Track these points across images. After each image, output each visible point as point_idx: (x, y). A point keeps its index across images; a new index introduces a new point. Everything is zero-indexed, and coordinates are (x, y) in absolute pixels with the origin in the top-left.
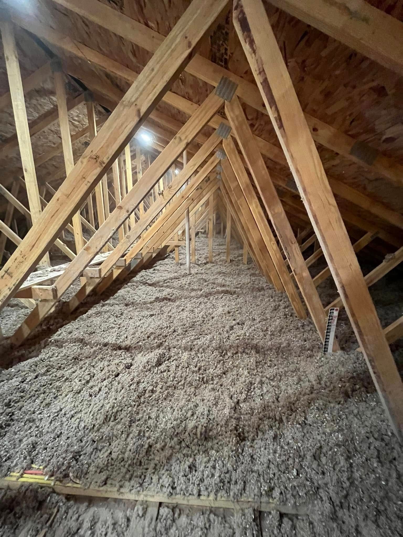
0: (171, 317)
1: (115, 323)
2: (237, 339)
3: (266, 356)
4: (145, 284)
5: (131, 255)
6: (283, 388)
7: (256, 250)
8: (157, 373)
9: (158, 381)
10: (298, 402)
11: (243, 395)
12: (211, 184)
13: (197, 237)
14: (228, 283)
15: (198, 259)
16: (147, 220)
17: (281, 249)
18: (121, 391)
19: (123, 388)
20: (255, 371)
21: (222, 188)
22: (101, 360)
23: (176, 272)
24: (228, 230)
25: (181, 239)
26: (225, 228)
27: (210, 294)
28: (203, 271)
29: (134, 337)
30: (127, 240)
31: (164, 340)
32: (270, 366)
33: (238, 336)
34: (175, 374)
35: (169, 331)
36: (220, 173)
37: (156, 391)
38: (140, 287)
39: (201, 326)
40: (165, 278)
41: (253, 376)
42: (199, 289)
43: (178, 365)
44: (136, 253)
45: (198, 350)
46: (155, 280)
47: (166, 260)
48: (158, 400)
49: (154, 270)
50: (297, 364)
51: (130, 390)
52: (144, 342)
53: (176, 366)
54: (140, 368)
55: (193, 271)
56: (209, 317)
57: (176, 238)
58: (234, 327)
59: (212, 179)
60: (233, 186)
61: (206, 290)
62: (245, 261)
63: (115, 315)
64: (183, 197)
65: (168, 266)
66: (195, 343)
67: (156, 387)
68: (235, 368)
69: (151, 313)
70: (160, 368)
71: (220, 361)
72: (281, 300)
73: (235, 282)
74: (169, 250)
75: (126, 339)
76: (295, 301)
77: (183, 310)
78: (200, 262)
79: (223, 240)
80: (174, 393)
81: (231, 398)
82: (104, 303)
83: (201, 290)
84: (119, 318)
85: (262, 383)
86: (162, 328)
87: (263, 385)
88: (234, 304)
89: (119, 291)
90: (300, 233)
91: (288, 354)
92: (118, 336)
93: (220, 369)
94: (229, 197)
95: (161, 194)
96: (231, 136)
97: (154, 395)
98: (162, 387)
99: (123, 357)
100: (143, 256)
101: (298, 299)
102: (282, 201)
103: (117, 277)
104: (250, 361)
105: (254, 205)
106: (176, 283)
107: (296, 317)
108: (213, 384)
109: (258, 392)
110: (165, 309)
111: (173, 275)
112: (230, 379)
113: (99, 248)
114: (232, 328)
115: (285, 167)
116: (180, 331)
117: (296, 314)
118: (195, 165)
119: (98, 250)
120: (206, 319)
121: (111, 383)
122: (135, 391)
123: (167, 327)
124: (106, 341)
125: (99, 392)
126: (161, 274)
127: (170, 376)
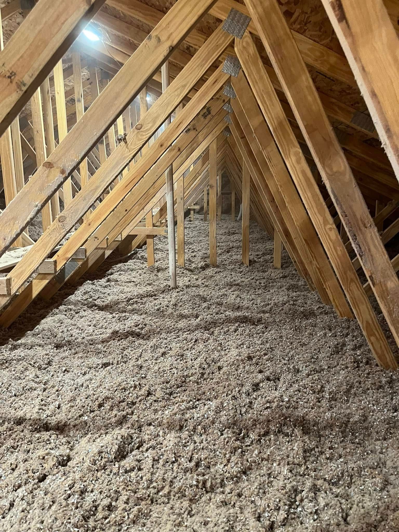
0: (141, 367)
1: (38, 380)
2: (267, 408)
3: (322, 439)
4: (91, 307)
5: (66, 252)
6: (356, 498)
7: (299, 242)
8: (117, 474)
9: (120, 489)
10: (383, 523)
11: (281, 512)
12: (212, 122)
13: (187, 219)
14: (246, 303)
15: (190, 260)
16: (97, 188)
17: (345, 239)
18: (50, 506)
19: (53, 502)
20: (303, 468)
21: (232, 127)
22: (12, 450)
23: (149, 284)
24: (245, 206)
25: (158, 224)
26: (238, 201)
27: (214, 323)
28: (199, 282)
29: (73, 407)
30: (60, 224)
31: (130, 411)
32: (330, 459)
33: (268, 402)
34: (152, 474)
35: (140, 393)
36: (229, 101)
37: (116, 508)
38: (82, 313)
39: (198, 383)
40: (129, 295)
41: (299, 477)
42: (192, 315)
43: (156, 458)
44: (75, 249)
45: (195, 429)
46: (110, 298)
47: (130, 262)
48: (120, 525)
49: (109, 281)
50: (381, 453)
51: (68, 505)
52: (92, 415)
53: (154, 460)
54: (86, 465)
55: (181, 282)
56: (214, 367)
57: (149, 221)
58: (261, 385)
59: (213, 112)
60: (254, 123)
61: (206, 316)
62: (278, 263)
63: (37, 365)
64: (161, 146)
65: (134, 274)
66: (188, 416)
67: (117, 500)
68: (265, 463)
69: (105, 361)
70: (122, 463)
71: (235, 449)
72: (347, 334)
73: (259, 301)
74: (135, 243)
75: (57, 411)
76: (374, 335)
77: (164, 354)
78: (194, 265)
79: (236, 224)
80: (151, 511)
81: (258, 519)
82: (15, 343)
83: (197, 317)
84: (44, 371)
85: (315, 489)
86: (125, 389)
87: (318, 493)
88: (259, 342)
89: (43, 321)
90: (380, 210)
91: (365, 435)
92: (44, 405)
93: (237, 463)
94: (247, 145)
95: (123, 139)
96: (250, 33)
97: (113, 516)
98: (128, 499)
99: (53, 445)
100: (88, 254)
101: (379, 332)
102: (345, 150)
103: (39, 294)
104: (293, 449)
105: (294, 159)
106: (150, 305)
107: (377, 365)
108: (223, 493)
109: (309, 506)
110: (132, 353)
111: (145, 289)
112: (256, 484)
113: (9, 240)
114: (256, 387)
115: (350, 88)
116: (159, 394)
117: (377, 361)
118: (184, 86)
119: (7, 243)
120: (207, 371)
121: (32, 492)
122: (77, 508)
123: (135, 387)
124: (20, 414)
125: (9, 510)
126: (122, 287)
127: (142, 478)
